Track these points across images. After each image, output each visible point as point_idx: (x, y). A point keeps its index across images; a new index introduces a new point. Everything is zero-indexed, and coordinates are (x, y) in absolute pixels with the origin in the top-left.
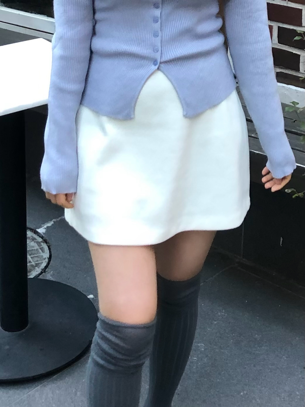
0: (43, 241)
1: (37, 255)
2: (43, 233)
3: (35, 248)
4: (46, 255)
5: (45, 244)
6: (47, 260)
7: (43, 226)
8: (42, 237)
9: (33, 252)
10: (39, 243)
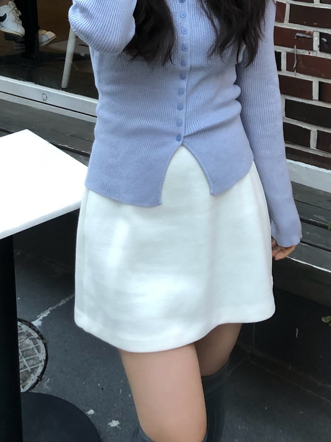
0: (39, 337)
1: (33, 356)
2: (39, 327)
3: (31, 347)
4: (42, 356)
5: (41, 341)
6: (43, 363)
7: (39, 317)
8: (38, 332)
9: (29, 352)
10: (33, 340)
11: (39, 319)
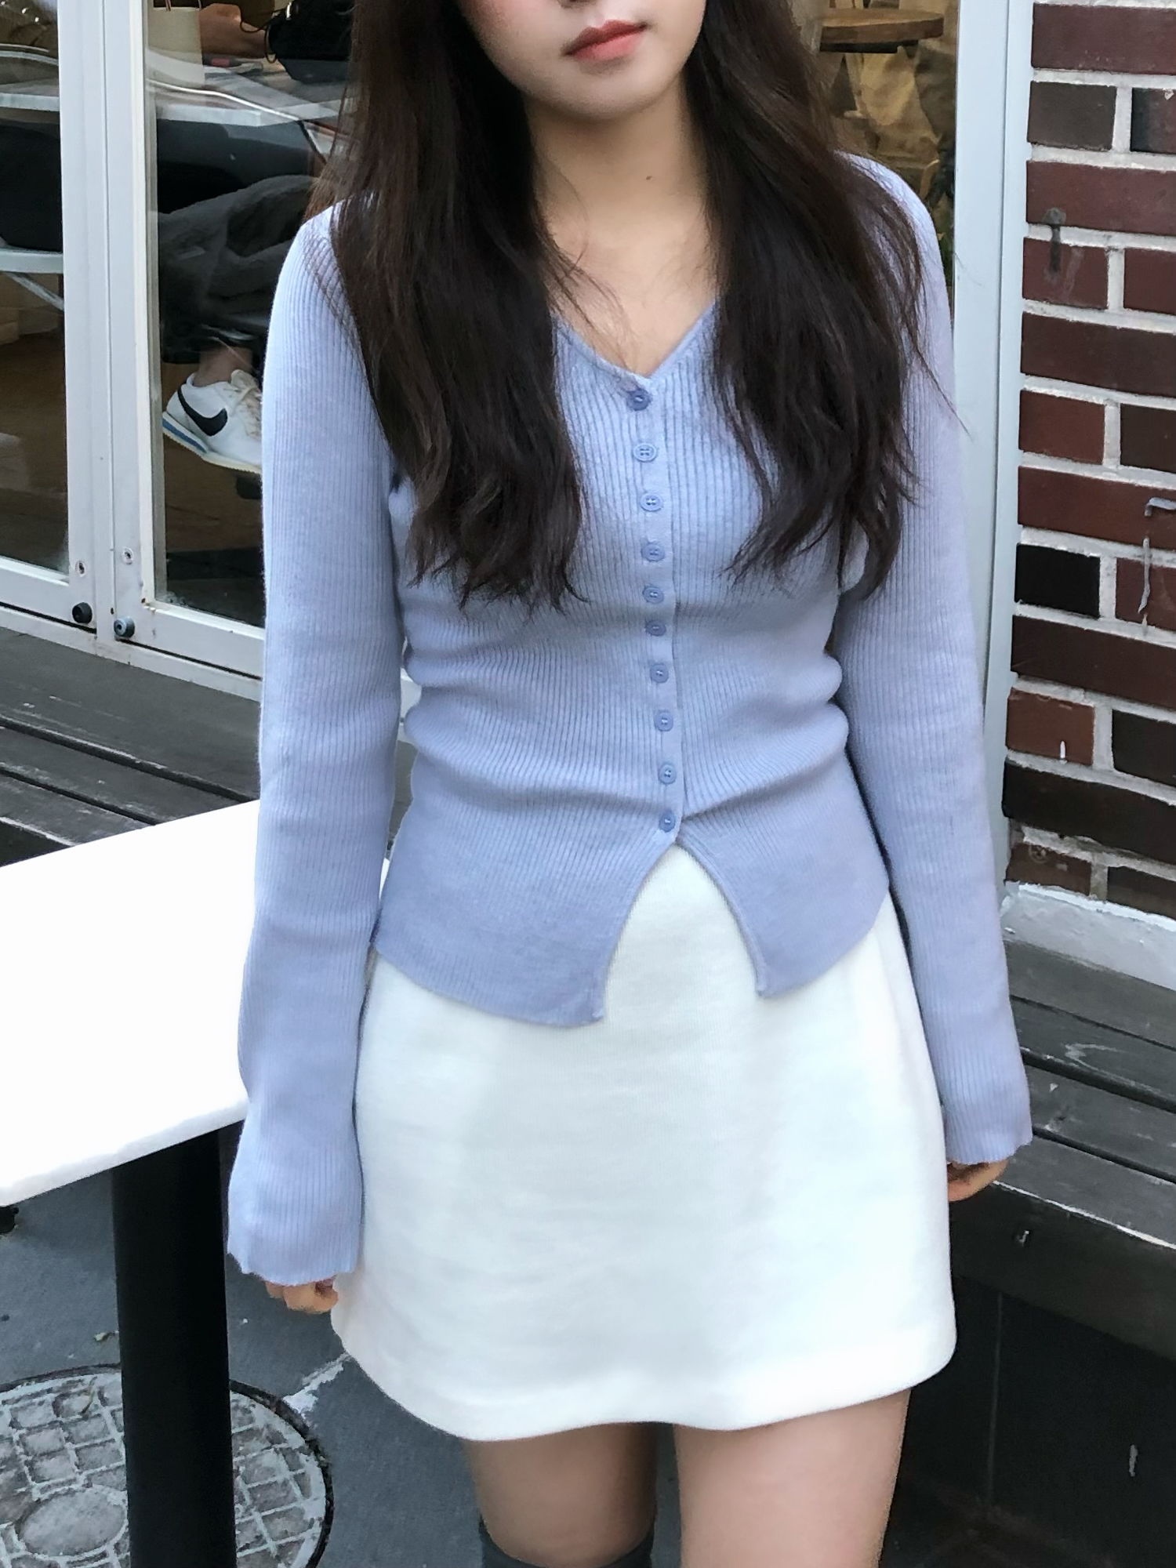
0: (307, 1447)
1: (284, 1508)
2: (307, 1413)
3: (279, 1478)
4: (315, 1508)
5: (312, 1457)
6: (317, 1530)
7: (308, 1385)
8: (303, 1431)
9: (272, 1494)
10: (288, 1454)
11: (307, 1389)
